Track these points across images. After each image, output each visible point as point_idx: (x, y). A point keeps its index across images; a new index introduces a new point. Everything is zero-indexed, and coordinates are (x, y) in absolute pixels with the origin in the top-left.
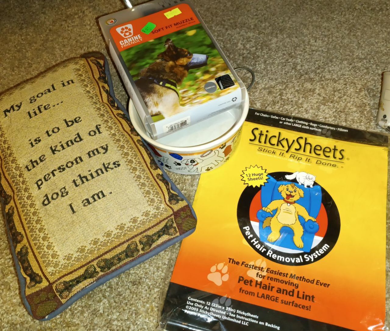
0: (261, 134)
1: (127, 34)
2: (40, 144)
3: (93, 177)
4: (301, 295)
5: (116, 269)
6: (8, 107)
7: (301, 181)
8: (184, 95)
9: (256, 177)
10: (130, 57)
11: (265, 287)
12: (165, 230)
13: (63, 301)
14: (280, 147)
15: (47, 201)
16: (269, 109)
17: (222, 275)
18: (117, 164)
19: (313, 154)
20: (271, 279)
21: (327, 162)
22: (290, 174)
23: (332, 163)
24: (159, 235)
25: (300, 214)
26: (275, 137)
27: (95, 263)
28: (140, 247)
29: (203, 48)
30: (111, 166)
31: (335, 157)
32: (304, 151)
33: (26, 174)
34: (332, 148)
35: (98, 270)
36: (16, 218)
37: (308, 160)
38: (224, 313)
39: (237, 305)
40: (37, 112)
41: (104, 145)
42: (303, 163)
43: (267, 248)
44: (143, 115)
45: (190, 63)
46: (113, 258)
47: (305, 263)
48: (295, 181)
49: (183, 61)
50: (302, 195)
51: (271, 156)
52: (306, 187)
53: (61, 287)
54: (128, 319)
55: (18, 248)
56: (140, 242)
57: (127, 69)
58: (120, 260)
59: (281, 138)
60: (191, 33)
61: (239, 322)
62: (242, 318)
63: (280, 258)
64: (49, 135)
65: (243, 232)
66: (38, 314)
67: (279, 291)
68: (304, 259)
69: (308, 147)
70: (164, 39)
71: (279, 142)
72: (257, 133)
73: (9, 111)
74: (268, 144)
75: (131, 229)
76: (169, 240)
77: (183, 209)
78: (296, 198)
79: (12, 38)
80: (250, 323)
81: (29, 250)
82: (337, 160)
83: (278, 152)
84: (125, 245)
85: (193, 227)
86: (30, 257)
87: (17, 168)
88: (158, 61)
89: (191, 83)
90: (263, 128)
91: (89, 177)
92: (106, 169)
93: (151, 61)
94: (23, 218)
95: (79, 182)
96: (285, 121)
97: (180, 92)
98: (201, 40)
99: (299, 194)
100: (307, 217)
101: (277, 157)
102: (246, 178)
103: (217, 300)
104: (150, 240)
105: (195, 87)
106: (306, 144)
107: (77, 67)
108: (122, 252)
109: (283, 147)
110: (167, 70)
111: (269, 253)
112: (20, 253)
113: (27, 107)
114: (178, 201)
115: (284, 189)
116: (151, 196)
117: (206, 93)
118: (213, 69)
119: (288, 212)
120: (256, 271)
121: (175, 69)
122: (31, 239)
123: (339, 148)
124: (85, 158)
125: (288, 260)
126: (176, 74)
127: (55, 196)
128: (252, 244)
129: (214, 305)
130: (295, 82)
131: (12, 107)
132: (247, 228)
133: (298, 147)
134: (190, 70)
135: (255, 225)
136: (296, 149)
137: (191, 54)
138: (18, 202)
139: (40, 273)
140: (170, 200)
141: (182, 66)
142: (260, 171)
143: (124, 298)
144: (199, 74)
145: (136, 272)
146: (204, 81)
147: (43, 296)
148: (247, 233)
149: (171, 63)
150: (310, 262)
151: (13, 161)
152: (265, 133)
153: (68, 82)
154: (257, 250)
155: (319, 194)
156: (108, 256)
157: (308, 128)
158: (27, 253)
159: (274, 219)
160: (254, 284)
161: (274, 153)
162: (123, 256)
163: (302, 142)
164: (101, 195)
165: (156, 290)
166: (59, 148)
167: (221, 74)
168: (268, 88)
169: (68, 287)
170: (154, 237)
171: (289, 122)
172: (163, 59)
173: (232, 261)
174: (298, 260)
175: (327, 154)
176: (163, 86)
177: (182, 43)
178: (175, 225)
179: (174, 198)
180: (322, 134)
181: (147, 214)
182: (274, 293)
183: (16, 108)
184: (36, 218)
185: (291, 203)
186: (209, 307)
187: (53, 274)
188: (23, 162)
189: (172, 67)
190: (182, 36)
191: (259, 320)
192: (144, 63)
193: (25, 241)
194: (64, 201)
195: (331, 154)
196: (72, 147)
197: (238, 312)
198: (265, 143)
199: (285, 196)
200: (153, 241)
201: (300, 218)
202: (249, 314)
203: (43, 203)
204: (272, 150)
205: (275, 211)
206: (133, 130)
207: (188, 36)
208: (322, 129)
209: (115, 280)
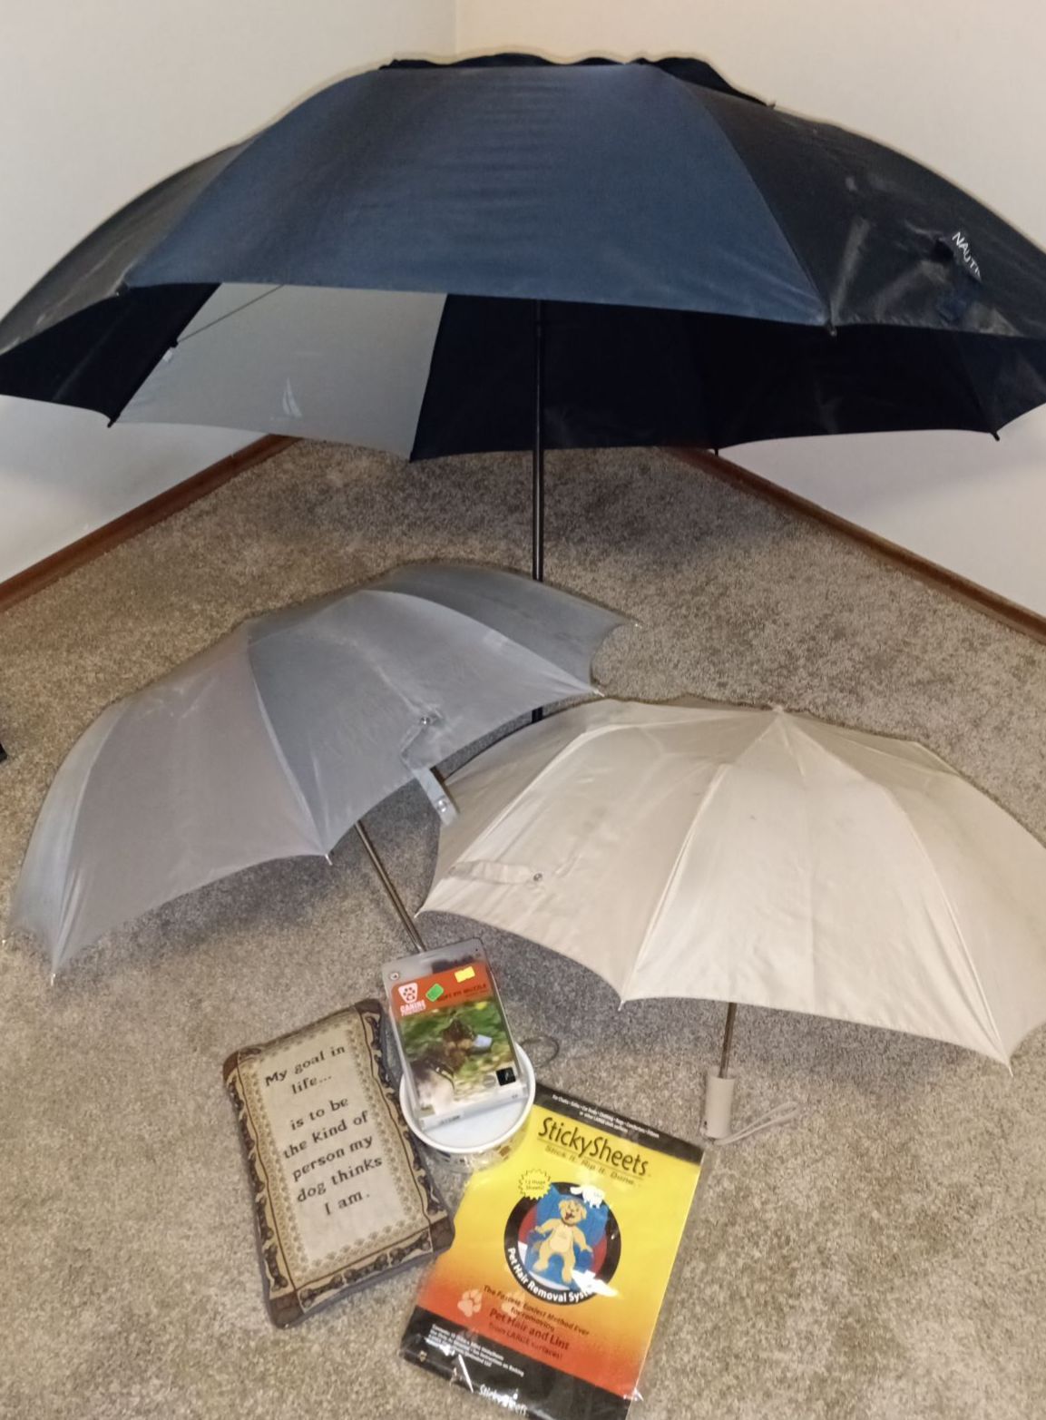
0: (554, 1127)
1: (410, 997)
2: (302, 1127)
3: (352, 1175)
4: (555, 1340)
5: (362, 1282)
6: (271, 1075)
7: (586, 1198)
8: (461, 1088)
9: (536, 1185)
10: (409, 1030)
11: (517, 1325)
12: (419, 1244)
13: (305, 1310)
14: (573, 1148)
15: (303, 1196)
16: (573, 1091)
17: (474, 1304)
18: (378, 1162)
19: (610, 1163)
20: (528, 1317)
21: (624, 1176)
22: (576, 1186)
23: (630, 1178)
24: (411, 1248)
25: (578, 1241)
26: (569, 1133)
27: (342, 1273)
28: (390, 1260)
29: (490, 1029)
30: (373, 1164)
31: (634, 1170)
32: (600, 1157)
33: (284, 1161)
34: (635, 1157)
35: (344, 1280)
36: (267, 1210)
37: (602, 1171)
38: (468, 1349)
39: (484, 1342)
40: (303, 1086)
41: (368, 1137)
42: (595, 1174)
43: (530, 1278)
44: (414, 1105)
45: (473, 1047)
46: (361, 1270)
47: (568, 1302)
48: (580, 1197)
49: (466, 1043)
50: (585, 1216)
51: (559, 1158)
52: (591, 1206)
53: (305, 1295)
54: (365, 1343)
55: (267, 1244)
56: (391, 1255)
57: (405, 1046)
58: (367, 1272)
59: (577, 1136)
60: (481, 1006)
61: (482, 1361)
62: (486, 1357)
63: (542, 1293)
64: (312, 1118)
65: (508, 1255)
66: (280, 1321)
67: (532, 1332)
68: (568, 1298)
69: (606, 1152)
70: (450, 1011)
71: (573, 1141)
72: (550, 1124)
73: (272, 1079)
74: (559, 1143)
75: (383, 1240)
76: (421, 1256)
77: (441, 1222)
78: (577, 1219)
79: (270, 942)
80: (493, 1364)
81: (279, 1249)
82: (637, 1175)
83: (569, 1155)
84: (375, 1257)
85: (448, 1244)
86: (279, 1257)
87: (275, 1152)
88: (439, 1040)
89: (468, 1073)
90: (558, 1118)
91: (349, 1175)
92: (367, 1166)
93: (430, 1039)
94: (276, 1212)
95: (338, 1179)
96: (587, 1112)
97: (456, 1083)
98: (489, 1017)
99: (581, 1214)
100: (584, 1246)
101: (566, 1162)
102: (524, 1186)
103: (462, 1333)
104: (401, 1254)
105: (473, 1079)
106: (604, 1147)
107: (350, 1027)
108: (370, 1265)
109: (576, 1148)
110: (447, 1053)
111: (532, 1285)
112: (268, 1251)
113: (293, 1079)
114: (436, 1211)
115: (565, 1205)
116: (409, 1204)
117: (483, 1087)
118: (496, 1058)
119: (563, 1236)
120: (513, 1305)
121: (456, 1054)
122: (282, 1237)
123: (643, 1159)
124: (347, 1150)
125: (550, 1296)
126: (454, 1060)
127: (312, 1192)
128: (514, 1272)
129: (459, 1337)
130: (616, 1053)
131: (275, 1075)
132: (512, 1251)
133: (594, 1151)
134: (472, 1057)
135: (523, 1247)
136: (591, 1154)
137: (475, 1035)
138: (272, 1192)
139: (287, 1277)
140: (429, 1209)
141: (463, 1049)
142: (542, 1178)
143: (365, 1318)
144: (479, 1062)
145: (383, 1288)
146: (484, 1072)
147: (286, 1302)
148: (512, 1257)
149: (452, 1044)
150: (574, 1302)
151: (272, 1143)
152: (559, 1126)
153: (338, 1050)
154: (519, 1280)
155: (604, 1219)
156: (356, 1267)
157: (611, 1125)
158: (276, 1252)
159: (545, 1244)
160: (506, 1319)
161: (564, 1155)
162: (371, 1268)
163: (601, 1144)
164: (357, 1197)
165: (401, 1312)
166: (322, 1136)
167: (504, 1066)
168: (579, 1058)
169: (312, 1295)
170: (406, 1252)
171: (591, 1114)
172: (445, 1038)
173: (488, 1289)
174: (562, 1298)
175: (627, 1165)
176: (440, 1073)
177: (469, 1019)
178: (430, 1239)
179: (433, 1207)
180: (629, 1137)
181: (402, 1224)
182: (526, 1334)
183: (280, 1077)
184: (289, 1214)
185: (569, 1225)
186: (454, 1339)
187: (299, 1279)
188: (282, 1146)
189: (452, 1051)
190: (470, 1009)
191: (503, 1362)
192: (422, 1041)
193: (275, 1239)
194: (319, 1200)
195: (631, 1167)
196: (335, 1136)
197: (484, 1350)
198: (557, 1139)
199: (564, 1215)
200: (404, 1255)
201: (576, 1248)
202: (494, 1354)
203: (299, 1198)
204: (562, 1151)
205: (548, 1234)
206: (401, 1117)
207: (476, 1010)
208: (629, 1129)
209: (359, 1295)
